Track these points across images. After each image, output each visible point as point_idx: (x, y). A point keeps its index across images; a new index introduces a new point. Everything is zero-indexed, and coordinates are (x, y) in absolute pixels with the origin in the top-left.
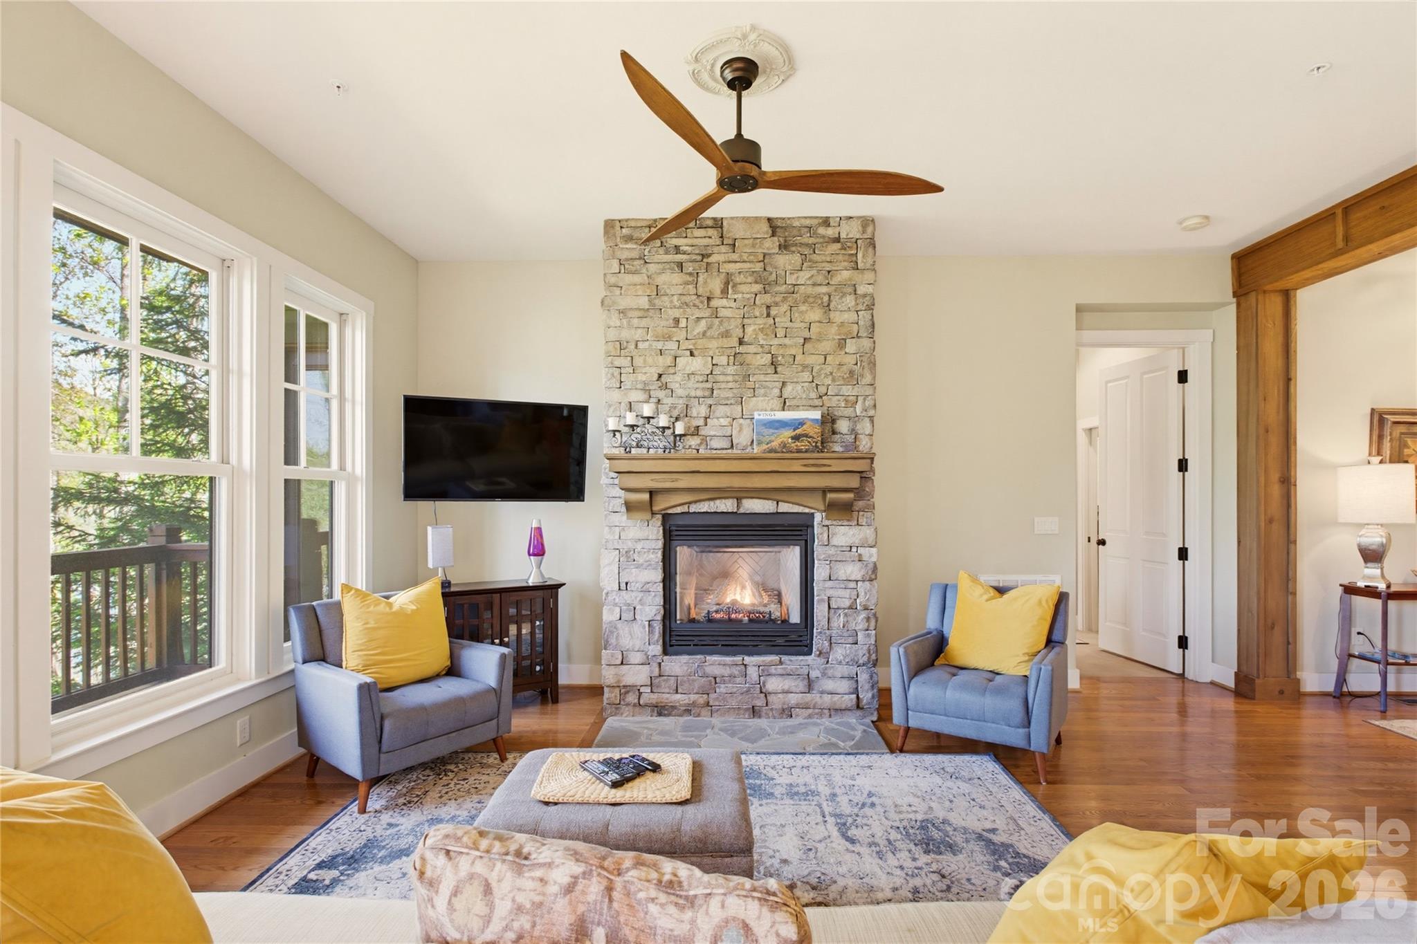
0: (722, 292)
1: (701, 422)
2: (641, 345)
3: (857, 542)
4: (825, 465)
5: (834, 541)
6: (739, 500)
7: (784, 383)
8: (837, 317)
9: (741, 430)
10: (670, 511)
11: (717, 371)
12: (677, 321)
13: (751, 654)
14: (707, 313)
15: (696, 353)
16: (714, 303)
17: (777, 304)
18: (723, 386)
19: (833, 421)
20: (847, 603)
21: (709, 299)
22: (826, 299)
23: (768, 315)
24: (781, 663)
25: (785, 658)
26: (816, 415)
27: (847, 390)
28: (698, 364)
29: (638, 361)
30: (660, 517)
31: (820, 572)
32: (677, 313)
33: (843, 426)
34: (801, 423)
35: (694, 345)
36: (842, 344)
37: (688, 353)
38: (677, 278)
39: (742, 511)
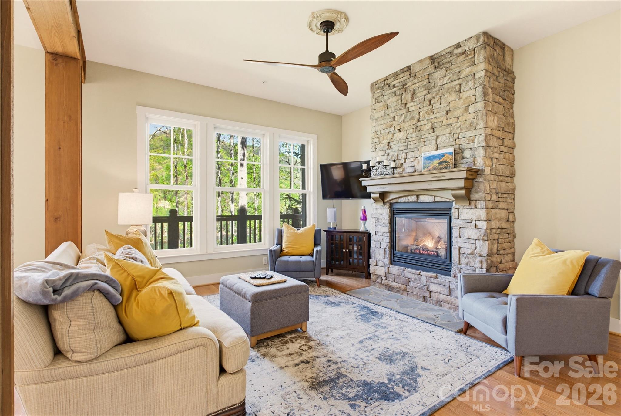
0: (411, 100)
1: (403, 161)
2: (382, 132)
3: (474, 218)
4: (442, 176)
5: (462, 217)
6: (418, 196)
7: (437, 137)
8: (464, 95)
9: (418, 163)
10: (391, 202)
11: (409, 136)
12: (394, 117)
13: (424, 271)
14: (405, 111)
15: (401, 130)
16: (408, 106)
17: (434, 98)
18: (411, 143)
19: (462, 152)
20: (470, 251)
21: (406, 104)
22: (458, 87)
23: (430, 104)
24: (436, 277)
25: (439, 276)
26: (451, 150)
27: (469, 134)
28: (402, 135)
29: (381, 139)
30: (388, 204)
31: (455, 233)
32: (394, 114)
33: (467, 154)
34: (443, 155)
35: (400, 127)
36: (467, 109)
37: (398, 131)
38: (394, 99)
39: (419, 201)
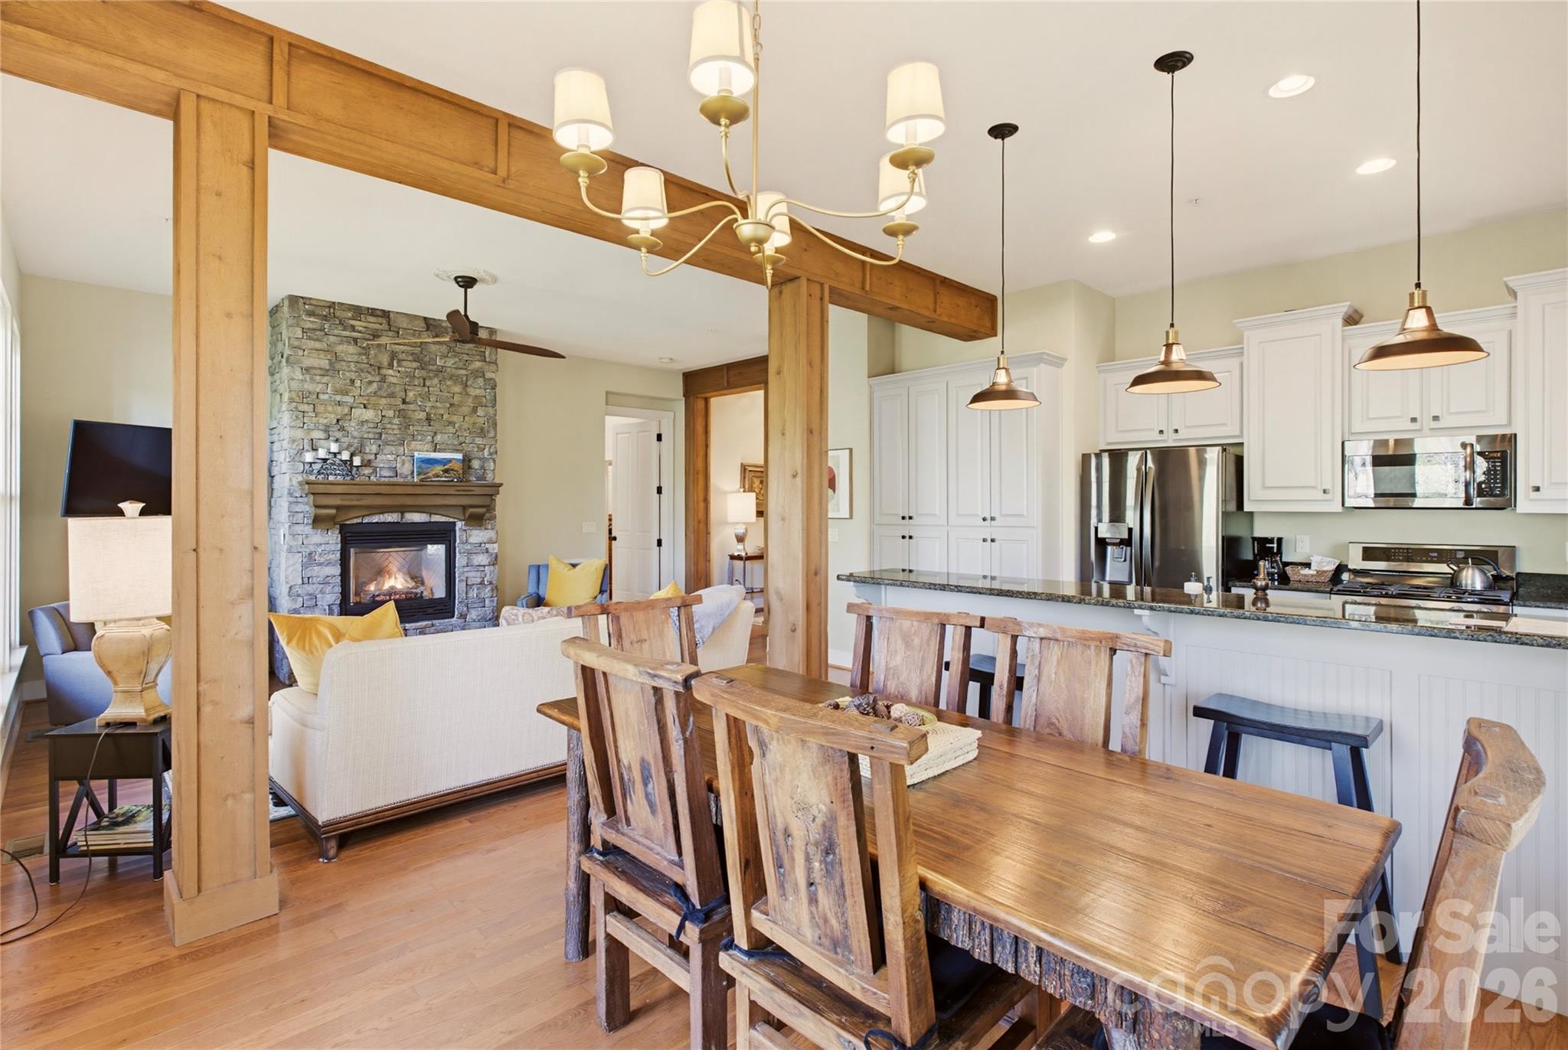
0: (389, 365)
1: (372, 457)
2: (322, 396)
3: (485, 541)
4: (465, 491)
5: (472, 540)
6: (402, 513)
7: (435, 433)
8: (473, 392)
9: (403, 464)
10: (348, 522)
11: (386, 421)
12: (352, 381)
13: (409, 623)
14: (378, 379)
15: (369, 406)
16: (384, 371)
17: (430, 378)
18: (390, 431)
19: (470, 461)
20: (479, 580)
21: (379, 368)
22: (464, 379)
23: (424, 385)
24: (433, 625)
25: (435, 622)
26: (459, 456)
27: (478, 441)
28: (369, 414)
29: (320, 409)
30: (338, 526)
31: (460, 561)
32: (353, 376)
33: (476, 464)
34: (450, 461)
35: (368, 400)
36: (474, 410)
37: (362, 406)
38: (352, 349)
39: (404, 521)
